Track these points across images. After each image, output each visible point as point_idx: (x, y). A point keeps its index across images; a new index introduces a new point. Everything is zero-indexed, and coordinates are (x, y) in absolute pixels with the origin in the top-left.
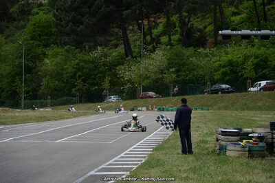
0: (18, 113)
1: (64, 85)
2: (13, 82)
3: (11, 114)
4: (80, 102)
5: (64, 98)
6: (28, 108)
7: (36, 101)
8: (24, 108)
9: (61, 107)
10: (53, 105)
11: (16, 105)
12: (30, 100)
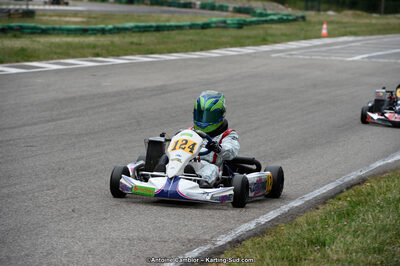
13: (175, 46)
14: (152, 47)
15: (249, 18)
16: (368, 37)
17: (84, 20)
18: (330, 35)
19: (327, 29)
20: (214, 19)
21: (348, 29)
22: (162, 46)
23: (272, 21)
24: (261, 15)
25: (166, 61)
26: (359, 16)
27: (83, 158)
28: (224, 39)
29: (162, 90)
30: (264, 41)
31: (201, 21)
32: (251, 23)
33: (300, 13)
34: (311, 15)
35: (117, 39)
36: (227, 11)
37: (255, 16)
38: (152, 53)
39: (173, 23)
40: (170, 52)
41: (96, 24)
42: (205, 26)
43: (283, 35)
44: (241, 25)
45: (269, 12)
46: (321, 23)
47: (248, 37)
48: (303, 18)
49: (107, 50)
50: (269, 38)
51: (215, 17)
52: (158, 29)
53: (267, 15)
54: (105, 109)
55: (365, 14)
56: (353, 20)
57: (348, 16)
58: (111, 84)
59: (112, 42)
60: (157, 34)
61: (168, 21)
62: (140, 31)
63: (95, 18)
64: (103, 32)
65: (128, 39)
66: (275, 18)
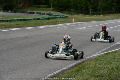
0: (88, 17)
1: (108, 5)
2: (87, 4)
3: (85, 17)
4: (116, 13)
5: (109, 11)
6: (92, 15)
7: (96, 12)
8: (91, 15)
9: (107, 15)
10: (103, 14)
11: (87, 14)
12: (93, 11)
13: (29, 25)
14: (22, 25)
15: (51, 17)
16: (86, 22)
17: (1, 17)
18: (75, 21)
19: (74, 20)
20: (41, 17)
21: (80, 20)
22: (25, 25)
23: (58, 18)
24: (55, 16)
25: (27, 29)
26: (83, 16)
27: (3, 57)
28: (44, 23)
29: (26, 38)
30: (56, 23)
31: (37, 17)
32: (52, 18)
33: (66, 15)
34: (69, 16)
35: (12, 23)
36: (45, 15)
37: (53, 16)
38: (23, 27)
39: (28, 18)
40: (28, 27)
41: (5, 19)
42: (38, 19)
43: (61, 21)
44: (49, 19)
45: (57, 15)
46: (73, 18)
47: (51, 22)
48: (67, 16)
49: (9, 26)
50: (57, 23)
51: (41, 16)
52: (24, 20)
53: (57, 16)
54: (9, 43)
55: (85, 15)
56: (82, 17)
57: (80, 16)
58: (10, 36)
59: (10, 24)
60: (24, 22)
61: (27, 18)
62: (18, 21)
63: (5, 17)
64: (7, 21)
65: (15, 23)
66: (59, 16)
